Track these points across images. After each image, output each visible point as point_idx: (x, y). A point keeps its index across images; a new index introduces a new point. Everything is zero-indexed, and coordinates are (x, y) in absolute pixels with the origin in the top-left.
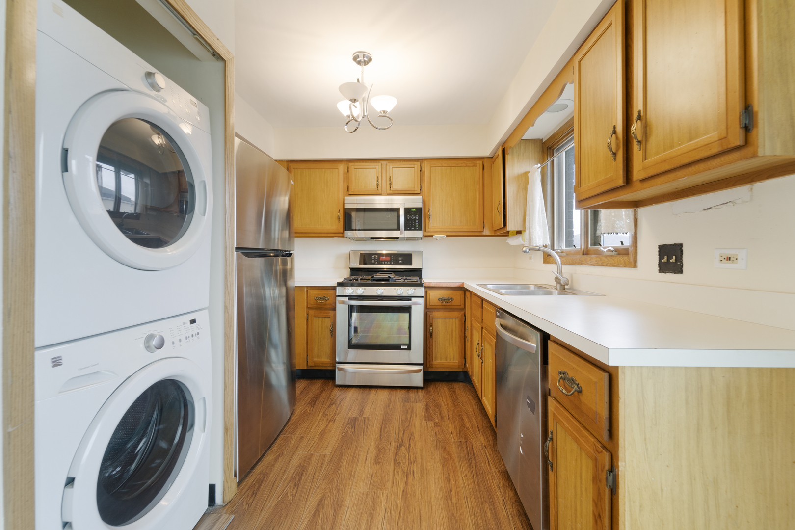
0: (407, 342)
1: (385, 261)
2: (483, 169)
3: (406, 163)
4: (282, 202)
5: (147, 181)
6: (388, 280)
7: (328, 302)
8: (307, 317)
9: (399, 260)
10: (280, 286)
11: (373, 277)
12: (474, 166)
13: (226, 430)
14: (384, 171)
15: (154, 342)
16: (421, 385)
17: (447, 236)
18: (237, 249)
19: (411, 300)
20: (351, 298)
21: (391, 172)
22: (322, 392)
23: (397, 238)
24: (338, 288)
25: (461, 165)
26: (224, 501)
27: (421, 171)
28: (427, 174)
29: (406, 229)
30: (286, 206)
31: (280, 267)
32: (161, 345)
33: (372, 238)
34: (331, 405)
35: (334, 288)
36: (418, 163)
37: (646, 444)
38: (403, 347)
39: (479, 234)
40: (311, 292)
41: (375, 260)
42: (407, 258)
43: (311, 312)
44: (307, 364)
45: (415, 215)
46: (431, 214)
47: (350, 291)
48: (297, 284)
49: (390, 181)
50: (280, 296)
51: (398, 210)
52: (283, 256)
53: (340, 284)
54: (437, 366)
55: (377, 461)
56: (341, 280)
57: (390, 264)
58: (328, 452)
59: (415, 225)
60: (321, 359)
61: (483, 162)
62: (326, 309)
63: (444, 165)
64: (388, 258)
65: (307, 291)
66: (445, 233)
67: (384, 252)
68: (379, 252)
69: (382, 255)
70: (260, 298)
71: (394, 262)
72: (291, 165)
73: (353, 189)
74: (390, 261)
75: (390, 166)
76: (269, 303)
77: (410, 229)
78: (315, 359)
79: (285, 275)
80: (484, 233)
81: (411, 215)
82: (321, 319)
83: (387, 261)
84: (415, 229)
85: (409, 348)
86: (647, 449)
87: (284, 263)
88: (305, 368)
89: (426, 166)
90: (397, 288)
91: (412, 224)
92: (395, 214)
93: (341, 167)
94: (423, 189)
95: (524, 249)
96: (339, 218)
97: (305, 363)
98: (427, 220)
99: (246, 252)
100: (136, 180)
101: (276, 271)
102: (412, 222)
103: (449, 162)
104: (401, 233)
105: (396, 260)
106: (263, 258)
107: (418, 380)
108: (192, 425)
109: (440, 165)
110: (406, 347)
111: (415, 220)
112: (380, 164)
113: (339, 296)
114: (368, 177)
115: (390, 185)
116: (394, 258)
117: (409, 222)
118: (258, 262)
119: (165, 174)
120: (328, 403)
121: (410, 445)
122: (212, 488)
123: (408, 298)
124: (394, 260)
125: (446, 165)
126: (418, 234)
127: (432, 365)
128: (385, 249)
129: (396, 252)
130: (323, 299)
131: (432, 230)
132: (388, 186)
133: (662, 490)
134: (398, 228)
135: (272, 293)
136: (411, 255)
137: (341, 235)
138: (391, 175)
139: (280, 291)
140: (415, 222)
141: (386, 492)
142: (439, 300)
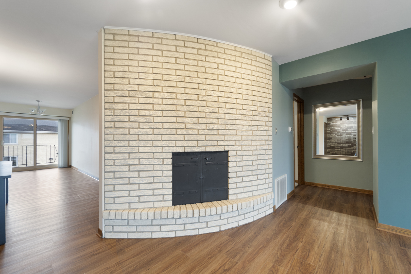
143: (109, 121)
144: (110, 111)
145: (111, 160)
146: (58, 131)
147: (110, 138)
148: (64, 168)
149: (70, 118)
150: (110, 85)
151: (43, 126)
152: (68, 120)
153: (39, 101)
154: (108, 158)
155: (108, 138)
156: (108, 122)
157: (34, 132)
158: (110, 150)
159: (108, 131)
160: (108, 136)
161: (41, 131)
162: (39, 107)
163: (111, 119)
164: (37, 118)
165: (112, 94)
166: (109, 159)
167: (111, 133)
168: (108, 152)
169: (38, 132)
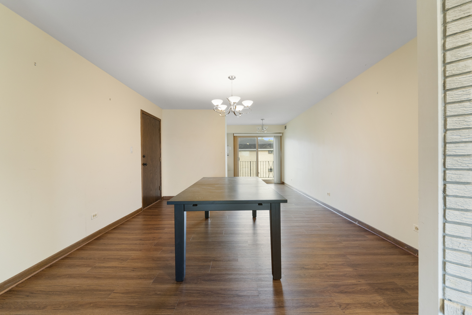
143: (461, 113)
144: (462, 92)
145: (465, 199)
146: (273, 148)
147: (463, 151)
148: (277, 184)
149: (283, 133)
150: (462, 35)
151: (252, 144)
152: (281, 136)
153: (263, 119)
154: (458, 194)
155: (457, 151)
156: (457, 117)
157: (257, 150)
158: (461, 176)
159: (457, 135)
160: (456, 147)
161: (251, 149)
162: (263, 126)
163: (465, 109)
164: (259, 136)
165: (468, 54)
166: (461, 195)
167: (464, 140)
168: (458, 180)
169: (259, 150)
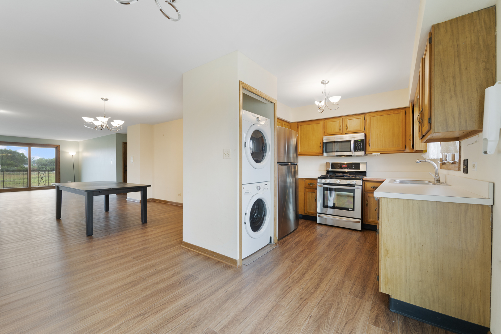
0: (353, 207)
1: (344, 167)
2: (405, 114)
3: (356, 117)
4: (294, 141)
5: (255, 142)
6: (343, 177)
7: (314, 186)
8: (305, 192)
9: (352, 167)
10: (293, 177)
11: (335, 175)
12: (398, 113)
13: (275, 220)
14: (344, 122)
15: (259, 188)
16: (360, 229)
17: (381, 154)
18: (278, 163)
19: (354, 186)
20: (325, 184)
21: (347, 122)
22: (310, 224)
23: (351, 156)
24: (318, 180)
25: (390, 114)
26: (274, 242)
27: (364, 120)
28: (368, 121)
29: (355, 151)
30: (296, 143)
31: (293, 170)
32: (260, 189)
33: (337, 156)
34: (313, 229)
35: (316, 180)
36: (363, 116)
37: (389, 222)
38: (350, 209)
39: (403, 152)
40: (307, 181)
41: (339, 166)
42: (357, 166)
43: (307, 190)
44: (305, 212)
45: (360, 143)
46: (370, 142)
47: (323, 181)
48: (299, 177)
49: (347, 126)
50: (293, 182)
51: (350, 141)
52: (294, 165)
53: (319, 178)
54: (371, 222)
55: (328, 246)
56: (320, 176)
57: (348, 169)
58: (309, 240)
59: (360, 149)
60: (310, 211)
61: (405, 110)
62: (313, 189)
63: (379, 115)
64: (346, 166)
65: (305, 180)
66: (379, 152)
67: (345, 163)
68: (342, 163)
69: (344, 164)
70: (285, 182)
71: (349, 168)
72: (299, 124)
73: (328, 132)
74: (348, 167)
75: (347, 118)
76: (288, 184)
77: (357, 151)
78: (308, 211)
79: (295, 173)
80: (406, 151)
81: (358, 143)
82: (311, 193)
83: (346, 167)
84: (360, 151)
85: (353, 210)
86: (389, 223)
87: (295, 168)
88: (304, 214)
89: (367, 117)
90: (347, 180)
91: (359, 148)
92: (349, 143)
93: (322, 122)
94: (366, 129)
95: (417, 161)
96: (320, 147)
97: (304, 212)
98: (368, 145)
99: (281, 164)
100: (253, 142)
101: (291, 171)
102: (359, 147)
103: (382, 113)
104: (352, 153)
105: (351, 167)
106: (286, 166)
107: (358, 226)
108: (266, 215)
109: (376, 115)
110: (352, 210)
111: (360, 146)
112: (341, 119)
113: (319, 183)
114: (335, 126)
115: (347, 129)
116: (349, 166)
117: (357, 147)
118: (285, 167)
119: (258, 138)
120: (312, 228)
121: (344, 246)
122: (271, 238)
123: (353, 186)
124: (349, 167)
125: (380, 115)
126: (362, 153)
127: (367, 221)
128: (346, 161)
129: (352, 163)
130: (312, 184)
131: (371, 151)
132: (346, 129)
133: (394, 236)
134: (350, 151)
135: (290, 180)
136: (359, 164)
137: (321, 155)
138: (347, 124)
139: (293, 179)
140: (360, 147)
141: (328, 254)
142: (372, 187)
